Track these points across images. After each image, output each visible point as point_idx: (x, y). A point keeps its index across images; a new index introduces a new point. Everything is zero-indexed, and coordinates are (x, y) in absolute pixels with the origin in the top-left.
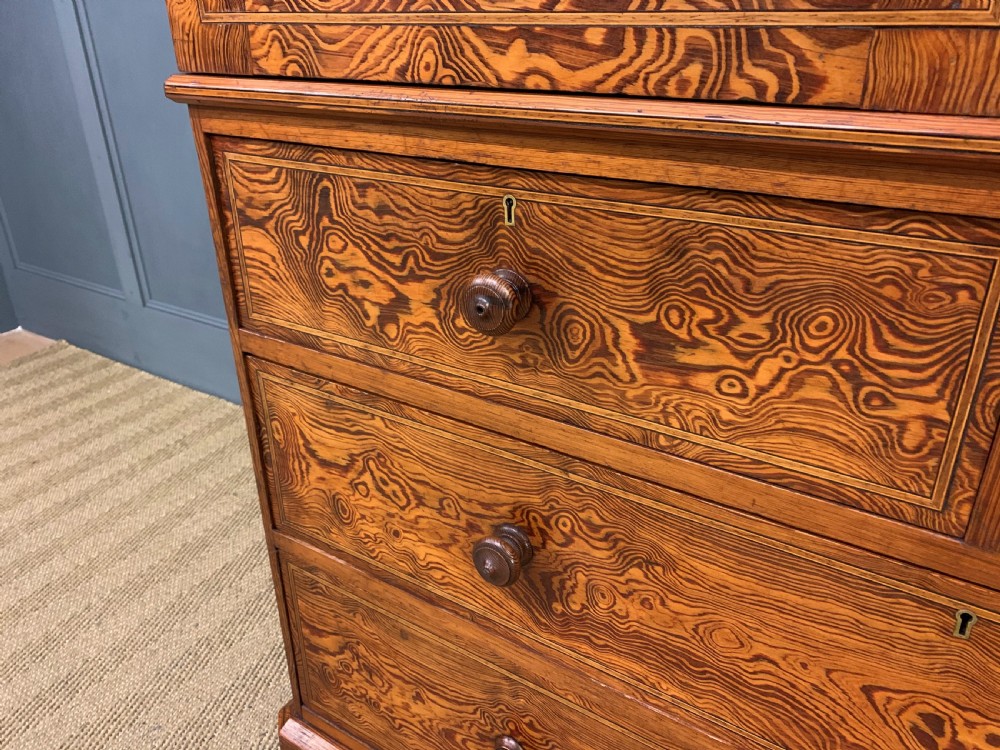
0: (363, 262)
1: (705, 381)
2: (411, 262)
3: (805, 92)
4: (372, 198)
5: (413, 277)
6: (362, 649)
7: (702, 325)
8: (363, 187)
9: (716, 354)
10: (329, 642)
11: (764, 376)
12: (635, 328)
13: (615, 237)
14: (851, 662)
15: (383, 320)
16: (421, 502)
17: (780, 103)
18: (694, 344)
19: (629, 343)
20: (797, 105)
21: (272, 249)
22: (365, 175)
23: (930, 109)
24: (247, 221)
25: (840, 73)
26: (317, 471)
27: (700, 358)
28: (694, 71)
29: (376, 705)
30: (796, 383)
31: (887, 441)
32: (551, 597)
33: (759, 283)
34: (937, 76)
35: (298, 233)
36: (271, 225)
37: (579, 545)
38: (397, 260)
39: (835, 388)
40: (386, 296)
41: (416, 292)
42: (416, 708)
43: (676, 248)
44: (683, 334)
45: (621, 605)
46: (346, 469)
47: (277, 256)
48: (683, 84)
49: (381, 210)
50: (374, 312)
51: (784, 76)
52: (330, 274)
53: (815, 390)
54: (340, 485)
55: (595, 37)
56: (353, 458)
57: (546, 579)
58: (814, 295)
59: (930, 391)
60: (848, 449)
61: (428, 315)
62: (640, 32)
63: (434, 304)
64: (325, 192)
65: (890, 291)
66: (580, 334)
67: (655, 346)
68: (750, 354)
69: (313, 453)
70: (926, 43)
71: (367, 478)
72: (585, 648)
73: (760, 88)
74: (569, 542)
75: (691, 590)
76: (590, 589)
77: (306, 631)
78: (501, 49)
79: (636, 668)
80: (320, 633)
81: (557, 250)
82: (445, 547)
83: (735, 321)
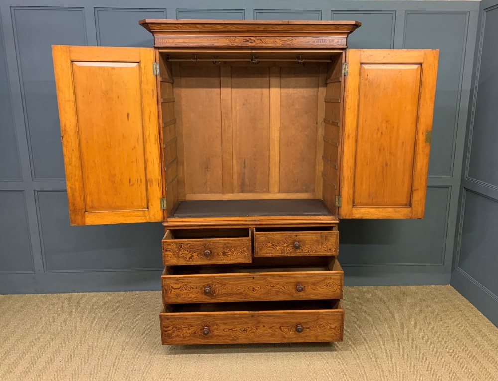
0: (187, 252)
1: (229, 255)
4: (189, 245)
5: (194, 252)
6: (178, 326)
9: (230, 253)
10: (170, 328)
12: (222, 252)
14: (246, 286)
15: (189, 259)
16: (193, 289)
19: (221, 254)
21: (171, 253)
22: (187, 243)
26: (173, 290)
27: (229, 253)
29: (180, 335)
31: (245, 256)
32: (213, 294)
37: (217, 285)
38: (192, 251)
40: (190, 256)
41: (194, 254)
42: (188, 332)
45: (222, 291)
46: (179, 289)
50: (188, 258)
52: (181, 255)
53: (239, 254)
54: (178, 291)
56: (181, 287)
57: (212, 292)
60: (242, 258)
61: (197, 256)
63: (197, 255)
66: (216, 254)
67: (224, 253)
69: (173, 288)
71: (184, 289)
72: (218, 299)
74: (215, 285)
75: (230, 285)
76: (218, 290)
77: (165, 329)
79: (225, 298)
80: (168, 327)
81: (213, 246)
82: (197, 294)
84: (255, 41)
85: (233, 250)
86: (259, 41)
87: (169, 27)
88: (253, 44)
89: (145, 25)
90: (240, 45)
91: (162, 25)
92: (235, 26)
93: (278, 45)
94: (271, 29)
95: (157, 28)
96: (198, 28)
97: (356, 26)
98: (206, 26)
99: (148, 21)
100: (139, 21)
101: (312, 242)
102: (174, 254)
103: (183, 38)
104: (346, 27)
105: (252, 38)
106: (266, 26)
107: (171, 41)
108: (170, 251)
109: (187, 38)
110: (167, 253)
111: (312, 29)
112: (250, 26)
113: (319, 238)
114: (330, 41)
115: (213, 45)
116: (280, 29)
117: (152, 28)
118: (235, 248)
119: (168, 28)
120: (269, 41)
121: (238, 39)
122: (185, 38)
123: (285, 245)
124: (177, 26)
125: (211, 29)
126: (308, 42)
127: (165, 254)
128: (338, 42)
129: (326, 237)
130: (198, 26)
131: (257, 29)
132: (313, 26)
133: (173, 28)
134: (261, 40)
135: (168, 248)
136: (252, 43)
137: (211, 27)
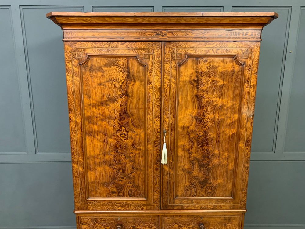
0: (100, 226)
2: (107, 225)
3: (143, 209)
4: (102, 219)
5: (107, 226)
7: (138, 225)
8: (101, 219)
11: (143, 228)
12: (132, 226)
13: (129, 220)
17: (141, 210)
18: (137, 227)
20: (143, 210)
21: (87, 227)
22: (101, 218)
23: (151, 210)
24: (83, 224)
25: (145, 208)
28: (135, 208)
30: (145, 228)
33: (141, 221)
34: (151, 208)
35: (91, 224)
36: (87, 224)
38: (105, 225)
39: (148, 228)
43: (135, 219)
44: (136, 226)
47: (88, 227)
48: (134, 209)
49: (103, 221)
51: (141, 208)
52: (96, 228)
55: (127, 206)
58: (146, 221)
59: (154, 226)
62: (130, 206)
64: (96, 220)
65: (151, 220)
68: (142, 227)
70: (150, 207)
73: (140, 209)
78: (118, 207)
83: (140, 224)
84: (166, 34)
85: (141, 224)
86: (170, 34)
87: (76, 20)
88: (164, 38)
89: (52, 17)
90: (150, 39)
91: (70, 18)
92: (145, 19)
93: (190, 38)
94: (183, 22)
95: (65, 21)
96: (107, 21)
97: (273, 17)
98: (116, 19)
99: (54, 13)
100: (47, 14)
101: (216, 223)
102: (89, 227)
103: (92, 32)
104: (263, 18)
105: (163, 32)
106: (178, 18)
107: (80, 34)
108: (85, 224)
109: (97, 32)
110: (83, 226)
111: (226, 21)
112: (161, 19)
113: (223, 221)
114: (243, 34)
115: (123, 38)
116: (193, 21)
117: (59, 21)
118: (144, 222)
119: (75, 22)
120: (180, 34)
121: (148, 32)
122: (94, 32)
123: (191, 226)
124: (85, 19)
125: (121, 22)
126: (221, 36)
127: (81, 227)
128: (252, 35)
129: (229, 219)
130: (107, 19)
131: (169, 22)
132: (228, 18)
133: (81, 21)
134: (173, 34)
135: (84, 222)
136: (163, 36)
137: (120, 20)
